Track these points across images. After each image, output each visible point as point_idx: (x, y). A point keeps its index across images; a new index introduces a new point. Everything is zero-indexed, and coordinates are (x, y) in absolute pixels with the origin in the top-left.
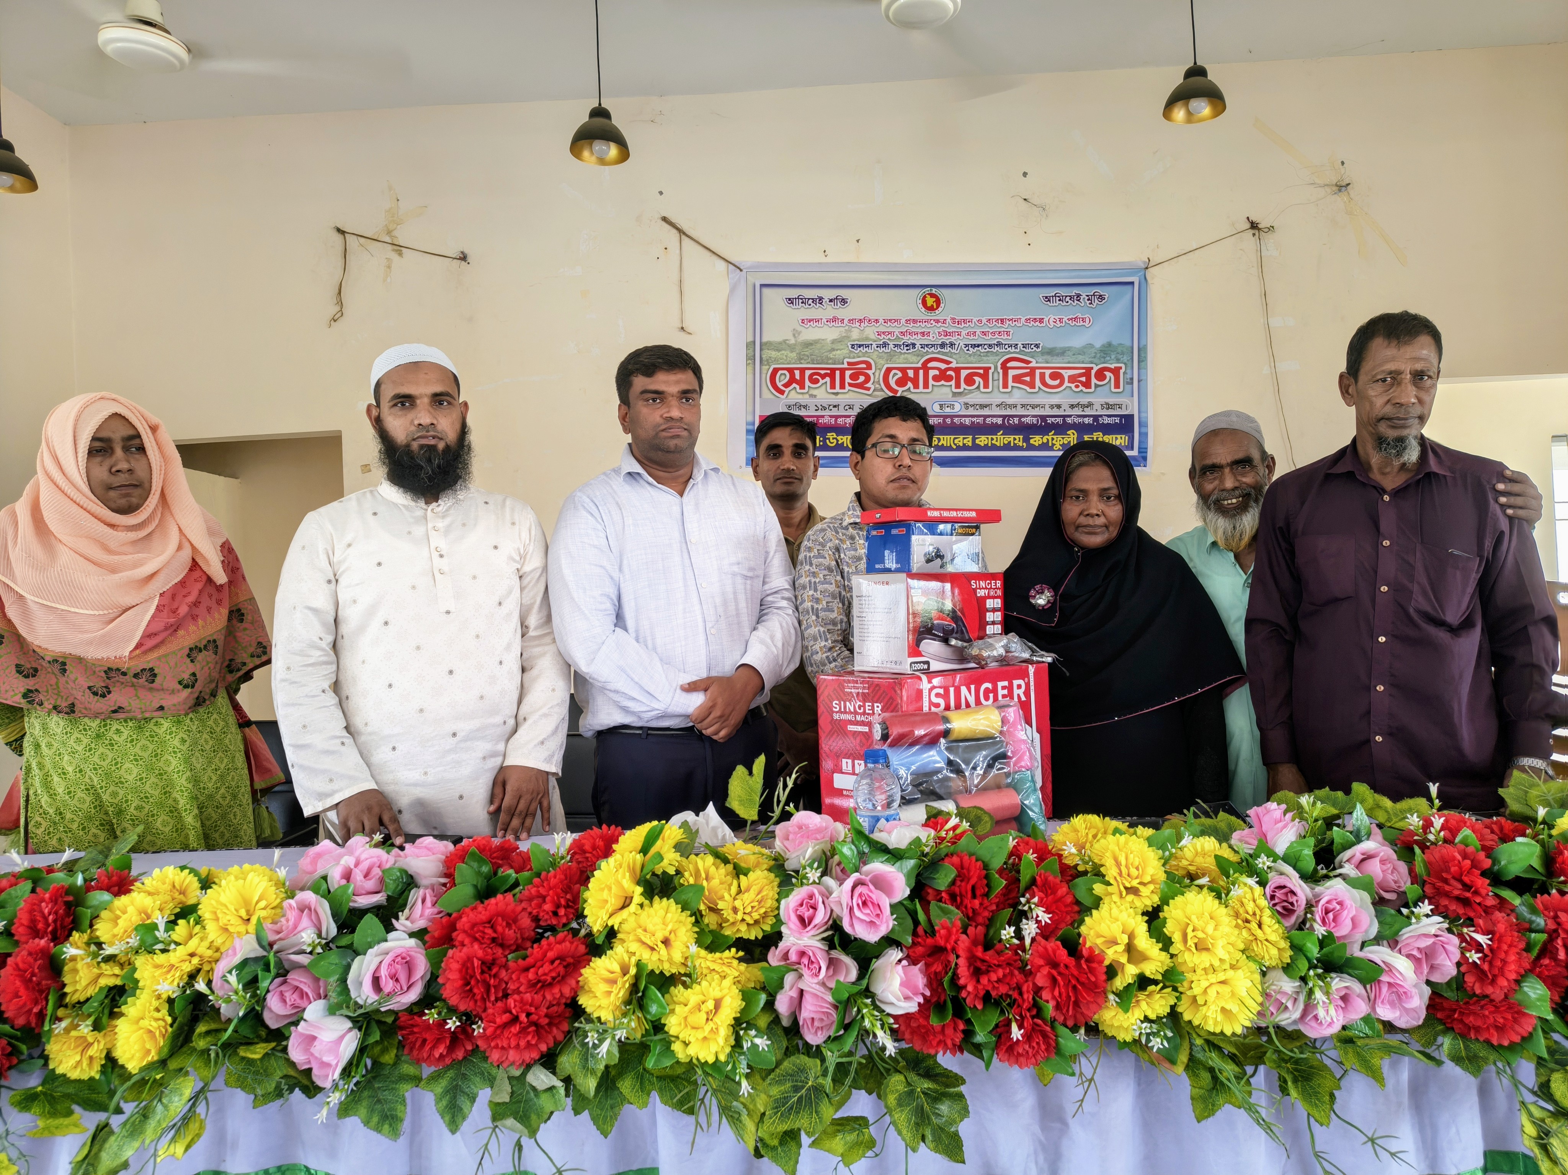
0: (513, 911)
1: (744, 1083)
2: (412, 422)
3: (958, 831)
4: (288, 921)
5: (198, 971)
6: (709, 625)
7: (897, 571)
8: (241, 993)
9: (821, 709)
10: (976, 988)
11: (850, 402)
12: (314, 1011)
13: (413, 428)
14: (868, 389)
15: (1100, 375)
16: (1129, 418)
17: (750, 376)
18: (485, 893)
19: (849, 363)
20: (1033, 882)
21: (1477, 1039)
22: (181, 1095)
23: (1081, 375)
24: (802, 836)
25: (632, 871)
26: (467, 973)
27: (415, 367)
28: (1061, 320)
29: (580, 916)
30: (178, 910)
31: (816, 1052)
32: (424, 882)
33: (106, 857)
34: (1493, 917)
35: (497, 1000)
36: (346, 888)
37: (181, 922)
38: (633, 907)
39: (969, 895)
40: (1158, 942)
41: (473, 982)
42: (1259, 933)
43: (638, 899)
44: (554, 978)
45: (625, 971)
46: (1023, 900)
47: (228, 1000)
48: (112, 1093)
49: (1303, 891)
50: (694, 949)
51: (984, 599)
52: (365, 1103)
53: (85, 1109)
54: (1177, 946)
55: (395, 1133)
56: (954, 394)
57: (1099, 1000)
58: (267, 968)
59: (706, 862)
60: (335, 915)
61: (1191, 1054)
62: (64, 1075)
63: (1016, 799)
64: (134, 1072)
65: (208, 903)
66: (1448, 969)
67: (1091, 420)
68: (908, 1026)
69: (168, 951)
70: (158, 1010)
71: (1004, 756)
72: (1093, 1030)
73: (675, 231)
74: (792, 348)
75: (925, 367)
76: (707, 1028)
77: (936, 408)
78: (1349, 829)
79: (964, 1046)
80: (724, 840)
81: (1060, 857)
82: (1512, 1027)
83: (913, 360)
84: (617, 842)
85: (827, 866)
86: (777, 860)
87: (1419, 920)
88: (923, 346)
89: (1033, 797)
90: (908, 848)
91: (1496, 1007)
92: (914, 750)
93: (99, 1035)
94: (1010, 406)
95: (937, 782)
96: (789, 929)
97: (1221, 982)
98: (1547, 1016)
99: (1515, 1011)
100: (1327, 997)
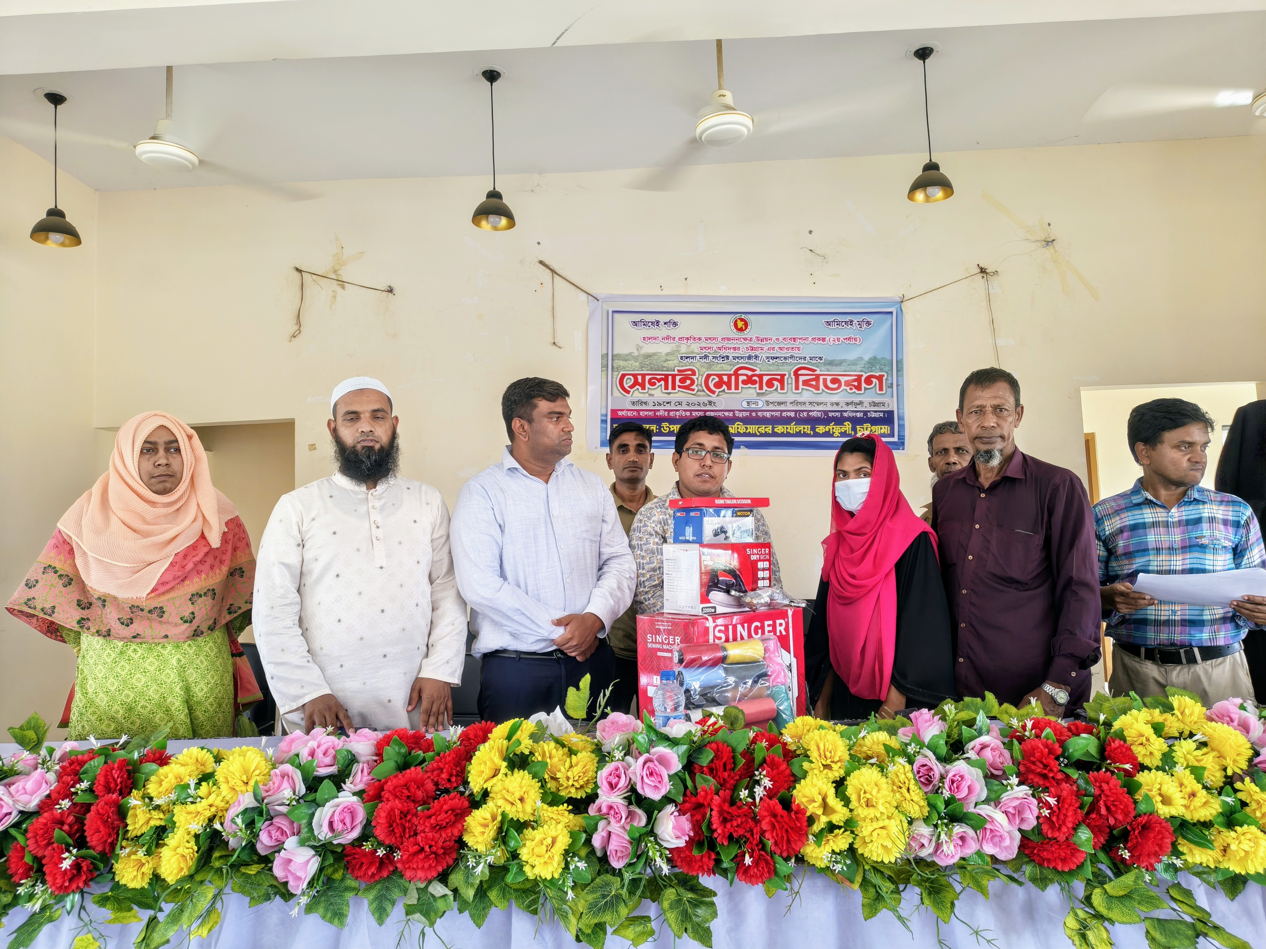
0: (422, 778)
1: (570, 892)
3: (716, 727)
4: (274, 783)
5: (215, 816)
6: (565, 576)
7: (693, 542)
8: (243, 830)
10: (723, 831)
11: (680, 400)
12: (291, 843)
13: (358, 435)
14: (693, 390)
15: (868, 381)
16: (891, 413)
17: (604, 380)
18: (403, 766)
19: (679, 371)
20: (764, 761)
21: (1048, 867)
22: (206, 897)
23: (855, 380)
24: (614, 729)
25: (500, 751)
26: (391, 819)
27: (361, 392)
28: (838, 339)
29: (466, 783)
30: (200, 776)
31: (618, 873)
32: (363, 759)
34: (1061, 786)
35: (410, 837)
36: (311, 762)
37: (204, 784)
38: (500, 776)
39: (722, 768)
40: (841, 800)
41: (394, 825)
42: (907, 795)
43: (503, 770)
44: (447, 823)
45: (494, 818)
46: (757, 773)
47: (235, 835)
48: (156, 899)
49: (938, 768)
50: (539, 803)
51: (756, 562)
52: (322, 905)
53: (140, 907)
54: (854, 804)
55: (341, 925)
56: (758, 394)
57: (803, 839)
58: (261, 814)
59: (549, 746)
60: (304, 780)
61: (864, 876)
62: (125, 885)
63: (775, 705)
64: (172, 883)
65: (221, 772)
66: (1031, 822)
67: (861, 415)
68: (679, 857)
69: (196, 803)
70: (188, 842)
71: (765, 675)
72: (800, 860)
73: (549, 271)
74: (636, 359)
75: (736, 374)
76: (547, 856)
77: (745, 405)
78: (975, 727)
79: (715, 870)
80: (566, 732)
81: (784, 745)
82: (1071, 858)
83: (727, 369)
84: (491, 732)
85: (628, 749)
86: (597, 745)
87: (1012, 788)
88: (734, 358)
89: (786, 704)
90: (683, 738)
91: (1060, 846)
92: (701, 670)
93: (149, 859)
94: (800, 403)
95: (717, 693)
96: (602, 791)
97: (881, 828)
98: (1093, 852)
99: (1073, 849)
100: (950, 838)
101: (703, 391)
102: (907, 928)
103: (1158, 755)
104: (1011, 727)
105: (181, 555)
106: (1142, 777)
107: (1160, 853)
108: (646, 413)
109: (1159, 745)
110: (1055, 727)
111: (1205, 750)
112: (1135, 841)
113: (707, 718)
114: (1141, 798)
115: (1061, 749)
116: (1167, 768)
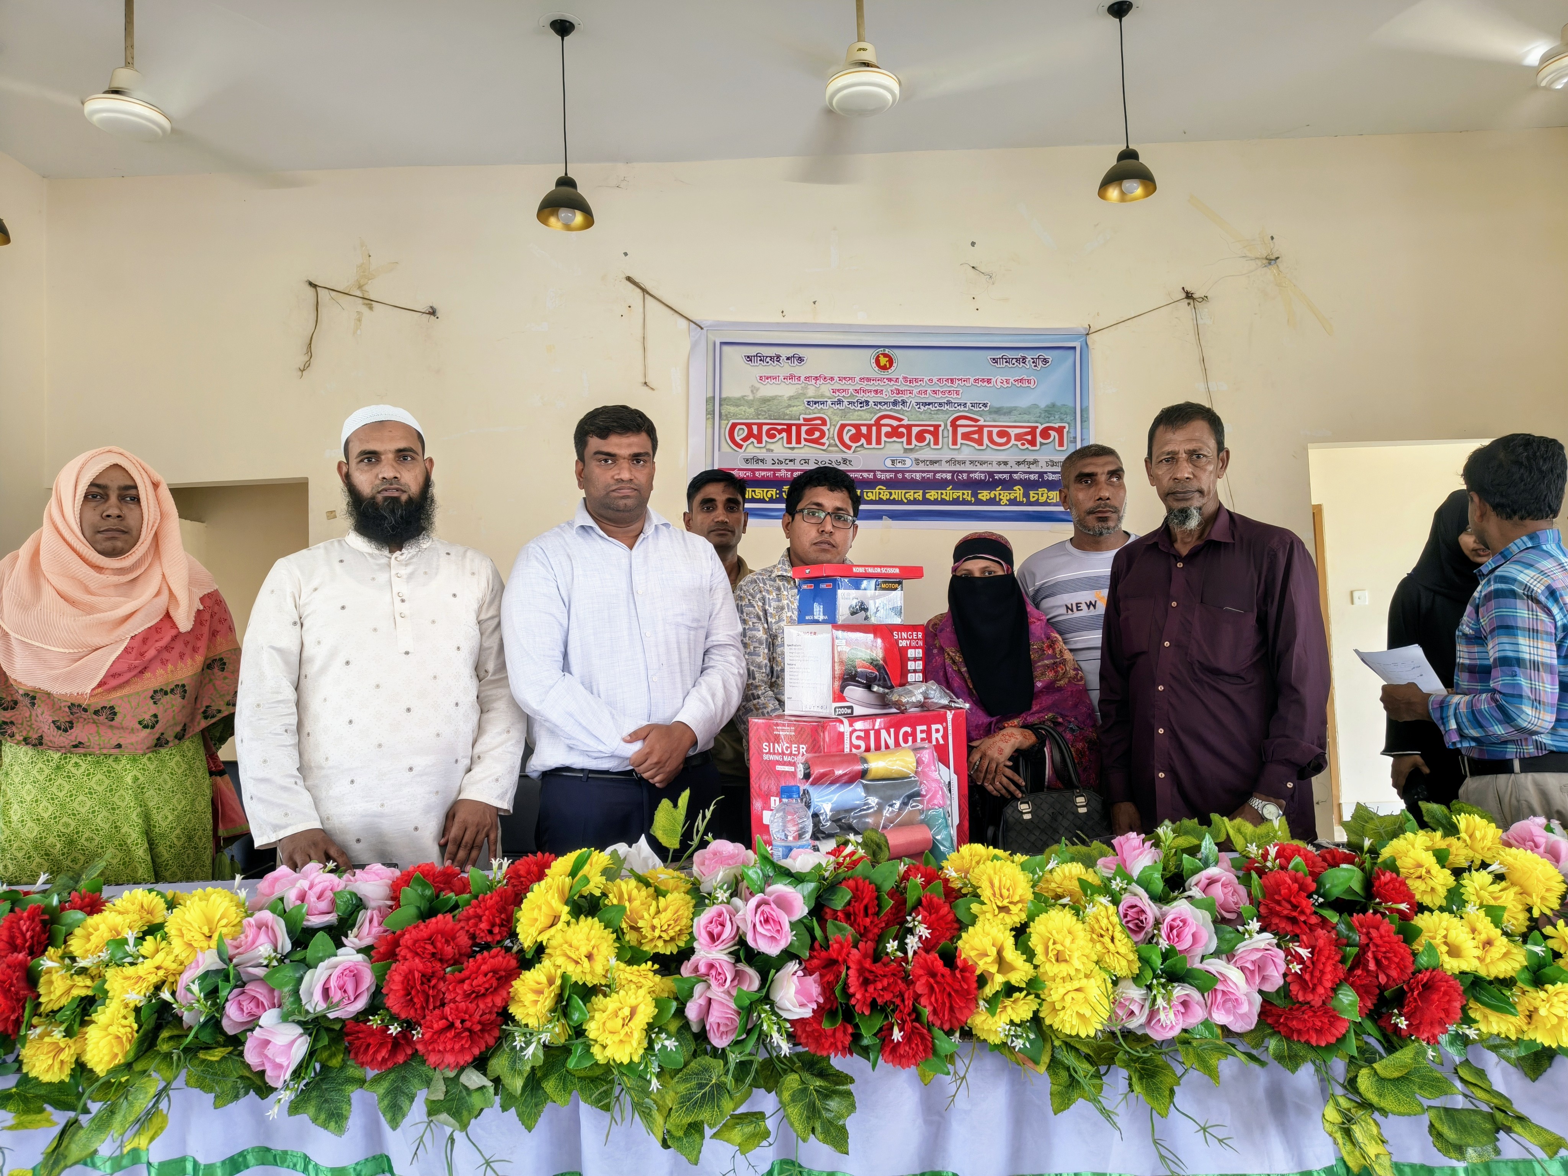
0: (452, 929)
1: (654, 1081)
2: (377, 475)
3: (855, 858)
4: (246, 937)
5: (164, 982)
6: (650, 673)
7: (824, 622)
8: (202, 1001)
10: (864, 996)
11: (806, 457)
12: (269, 1018)
13: (378, 482)
14: (823, 444)
15: (1045, 434)
17: (710, 431)
18: (427, 913)
19: (805, 420)
20: (919, 902)
21: (1299, 1041)
22: (147, 1092)
23: (1027, 434)
24: (716, 863)
25: (561, 892)
26: (408, 984)
27: (380, 425)
28: (1007, 381)
29: (514, 935)
30: (146, 928)
31: (720, 1054)
32: (373, 904)
33: (77, 882)
34: (1316, 933)
35: (434, 1008)
36: (300, 908)
37: (148, 938)
38: (560, 925)
39: (862, 913)
40: (1022, 954)
41: (413, 993)
42: (1111, 946)
43: (565, 917)
44: (487, 990)
45: (551, 982)
46: (909, 918)
47: (191, 1008)
48: (80, 1096)
49: (1151, 910)
50: (613, 962)
51: (906, 649)
52: (313, 1103)
53: (56, 1108)
54: (1040, 958)
55: (340, 1130)
56: (906, 450)
57: (972, 1006)
58: (227, 979)
59: (629, 886)
60: (290, 932)
61: (1052, 1055)
62: (36, 1078)
63: (930, 834)
64: (101, 1075)
65: (174, 922)
66: (1275, 981)
67: (1036, 477)
68: (804, 1031)
69: (136, 964)
70: (125, 1018)
71: (918, 794)
72: (968, 1034)
73: (639, 290)
74: (750, 404)
75: (878, 424)
76: (623, 1032)
77: (888, 463)
78: (1199, 856)
79: (853, 1048)
80: (654, 867)
81: (946, 881)
82: (1329, 1030)
83: (866, 417)
84: (549, 867)
85: (736, 888)
86: (693, 884)
87: (1251, 936)
88: (876, 404)
89: (944, 832)
90: (810, 873)
91: (1315, 1012)
92: (833, 788)
93: (70, 1042)
94: (959, 462)
95: (854, 818)
96: (700, 944)
97: (1076, 990)
98: (1359, 1020)
99: (1332, 1016)
100: (1168, 1004)
101: (836, 446)
102: (1114, 1125)
103: (1442, 892)
104: (1248, 858)
105: (139, 639)
106: (1422, 921)
107: (1446, 1020)
108: (763, 473)
109: (1443, 878)
110: (1305, 855)
111: (1503, 884)
112: (1413, 1005)
113: (842, 847)
114: (1421, 949)
115: (1315, 885)
116: (1455, 908)
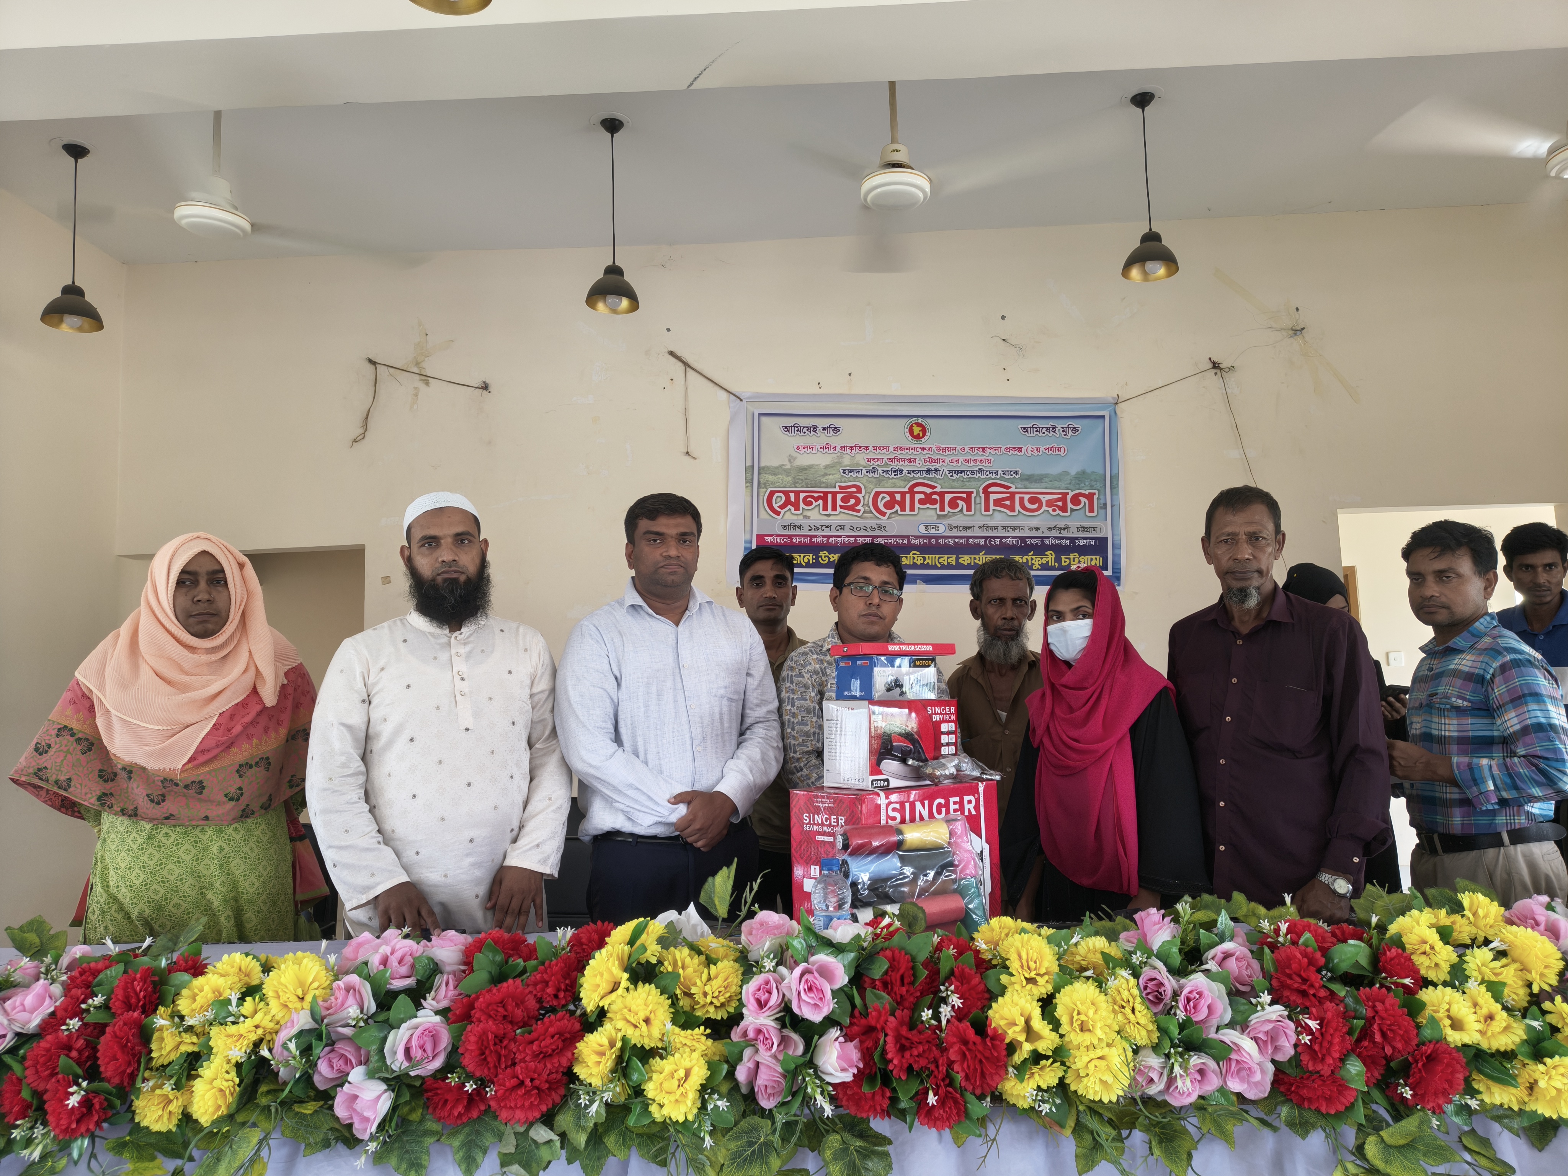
0: (521, 993)
1: (708, 1140)
3: (891, 929)
4: (336, 999)
5: (262, 1040)
6: (696, 743)
7: (861, 698)
8: (298, 1058)
9: (794, 821)
10: (900, 1061)
11: (841, 523)
12: (357, 1074)
14: (859, 511)
15: (1076, 500)
16: (1104, 540)
17: (748, 499)
18: (498, 978)
19: (840, 487)
20: (952, 973)
21: (1309, 1108)
22: (249, 1142)
23: (1058, 500)
24: (763, 932)
25: (621, 960)
26: (482, 1044)
28: (1038, 449)
29: (577, 999)
30: (244, 989)
31: (768, 1115)
32: (448, 969)
34: (1325, 1006)
35: (506, 1068)
36: (383, 972)
37: (248, 999)
38: (620, 991)
39: (898, 982)
40: (1049, 1023)
41: (487, 1052)
42: (1131, 1016)
43: (624, 983)
44: (553, 1051)
45: (612, 1045)
46: (942, 988)
47: (287, 1064)
48: (186, 1144)
49: (1170, 983)
50: (669, 1026)
51: (939, 723)
52: (396, 1153)
53: (165, 1156)
54: (1065, 1028)
56: (939, 517)
57: (1002, 1072)
58: (320, 1037)
59: (682, 954)
60: (375, 995)
61: (1077, 1119)
62: (147, 1128)
63: (963, 903)
64: (205, 1125)
65: (270, 984)
66: (1287, 1051)
67: (1067, 542)
68: (845, 1094)
69: (238, 1023)
70: (227, 1072)
71: (951, 864)
72: (998, 1099)
73: (680, 364)
74: (787, 472)
75: (912, 491)
76: (679, 1093)
77: (922, 529)
78: (1215, 930)
79: (891, 1111)
80: (703, 935)
81: (977, 952)
82: (1337, 1098)
83: (901, 485)
84: (609, 935)
85: (782, 956)
86: (742, 952)
87: (1263, 1008)
88: (909, 472)
89: (976, 901)
90: (849, 943)
91: (1324, 1081)
92: (870, 859)
93: (178, 1094)
94: (991, 528)
95: (891, 887)
96: (749, 1010)
97: (1099, 1058)
98: (1366, 1089)
99: (1340, 1085)
100: (1185, 1072)
101: (871, 512)
103: (1446, 967)
104: (1260, 932)
106: (1427, 995)
107: (1450, 1091)
108: (800, 539)
109: (1446, 955)
110: (1315, 931)
111: (1504, 961)
112: (1418, 1076)
113: (879, 919)
114: (1425, 1022)
115: (1323, 960)
116: (1457, 983)
